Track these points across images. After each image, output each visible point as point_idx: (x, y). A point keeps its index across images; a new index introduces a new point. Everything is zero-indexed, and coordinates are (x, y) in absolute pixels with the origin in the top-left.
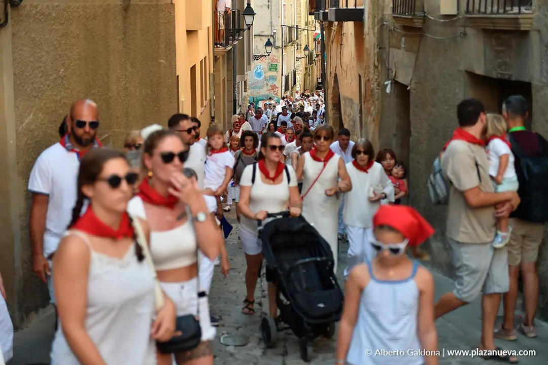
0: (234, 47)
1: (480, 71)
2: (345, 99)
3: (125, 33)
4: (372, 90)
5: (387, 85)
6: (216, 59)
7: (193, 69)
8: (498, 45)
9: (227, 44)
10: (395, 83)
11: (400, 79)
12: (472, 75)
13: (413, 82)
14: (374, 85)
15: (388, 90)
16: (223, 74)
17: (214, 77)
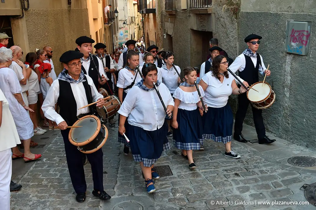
0: (112, 24)
1: (195, 29)
2: (151, 41)
3: (69, 20)
4: (160, 38)
5: (165, 35)
6: (105, 29)
7: (97, 33)
8: (201, 19)
9: (109, 23)
10: (167, 35)
11: (169, 33)
12: (192, 30)
13: (173, 34)
14: (160, 36)
15: (165, 37)
16: (108, 34)
17: (105, 36)
